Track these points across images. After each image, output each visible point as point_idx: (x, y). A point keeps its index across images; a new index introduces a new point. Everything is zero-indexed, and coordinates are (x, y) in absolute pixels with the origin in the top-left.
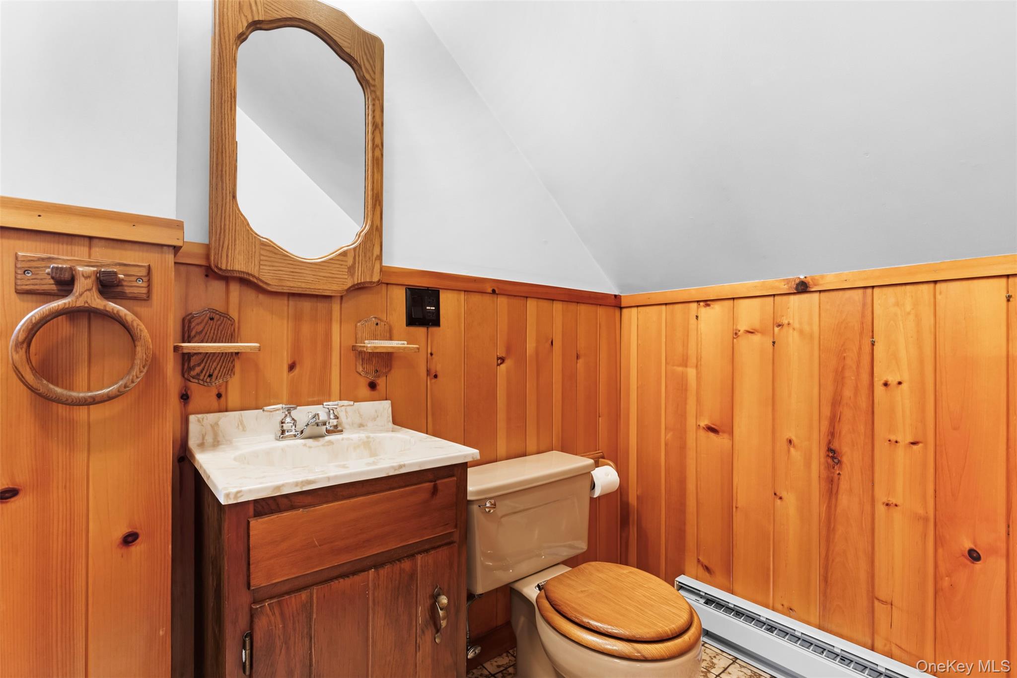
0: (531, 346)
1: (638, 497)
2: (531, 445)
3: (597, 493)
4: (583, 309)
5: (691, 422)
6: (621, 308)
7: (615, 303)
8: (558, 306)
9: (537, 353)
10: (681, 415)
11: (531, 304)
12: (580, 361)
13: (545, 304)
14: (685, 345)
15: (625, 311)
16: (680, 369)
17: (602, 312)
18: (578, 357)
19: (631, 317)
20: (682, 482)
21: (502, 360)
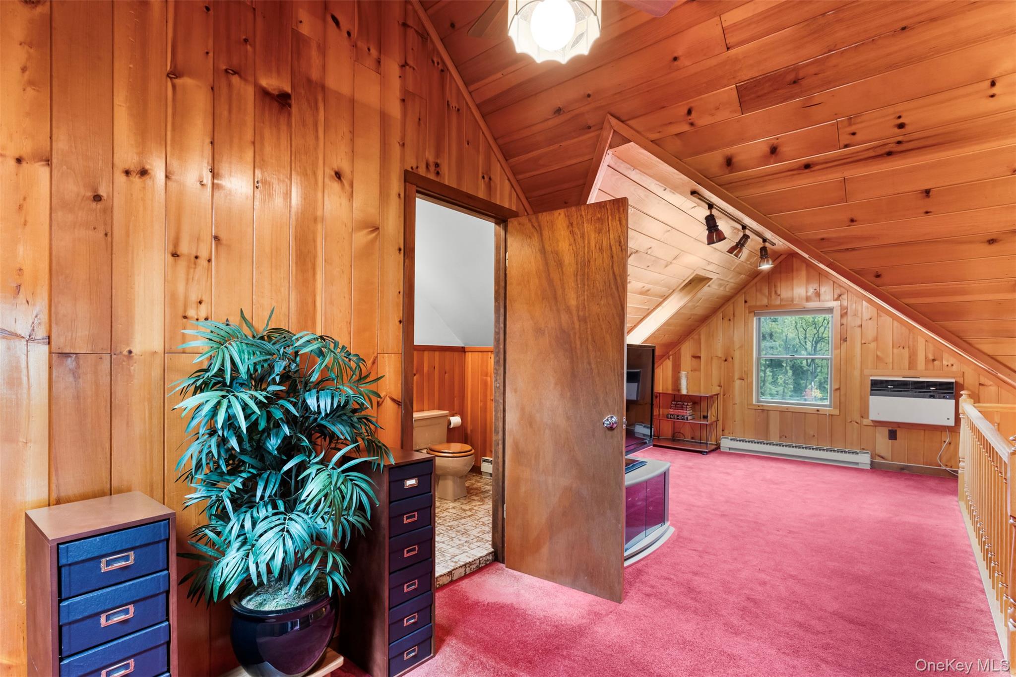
0: (426, 369)
1: (471, 430)
2: (425, 408)
3: (452, 426)
4: (447, 353)
5: (489, 398)
6: (465, 352)
7: (462, 350)
8: (437, 353)
9: (428, 371)
10: (485, 396)
11: (426, 353)
12: (447, 375)
13: (431, 353)
14: (487, 368)
15: (467, 353)
16: (485, 378)
17: (456, 354)
18: (445, 373)
19: (469, 356)
20: (486, 424)
21: (415, 375)
